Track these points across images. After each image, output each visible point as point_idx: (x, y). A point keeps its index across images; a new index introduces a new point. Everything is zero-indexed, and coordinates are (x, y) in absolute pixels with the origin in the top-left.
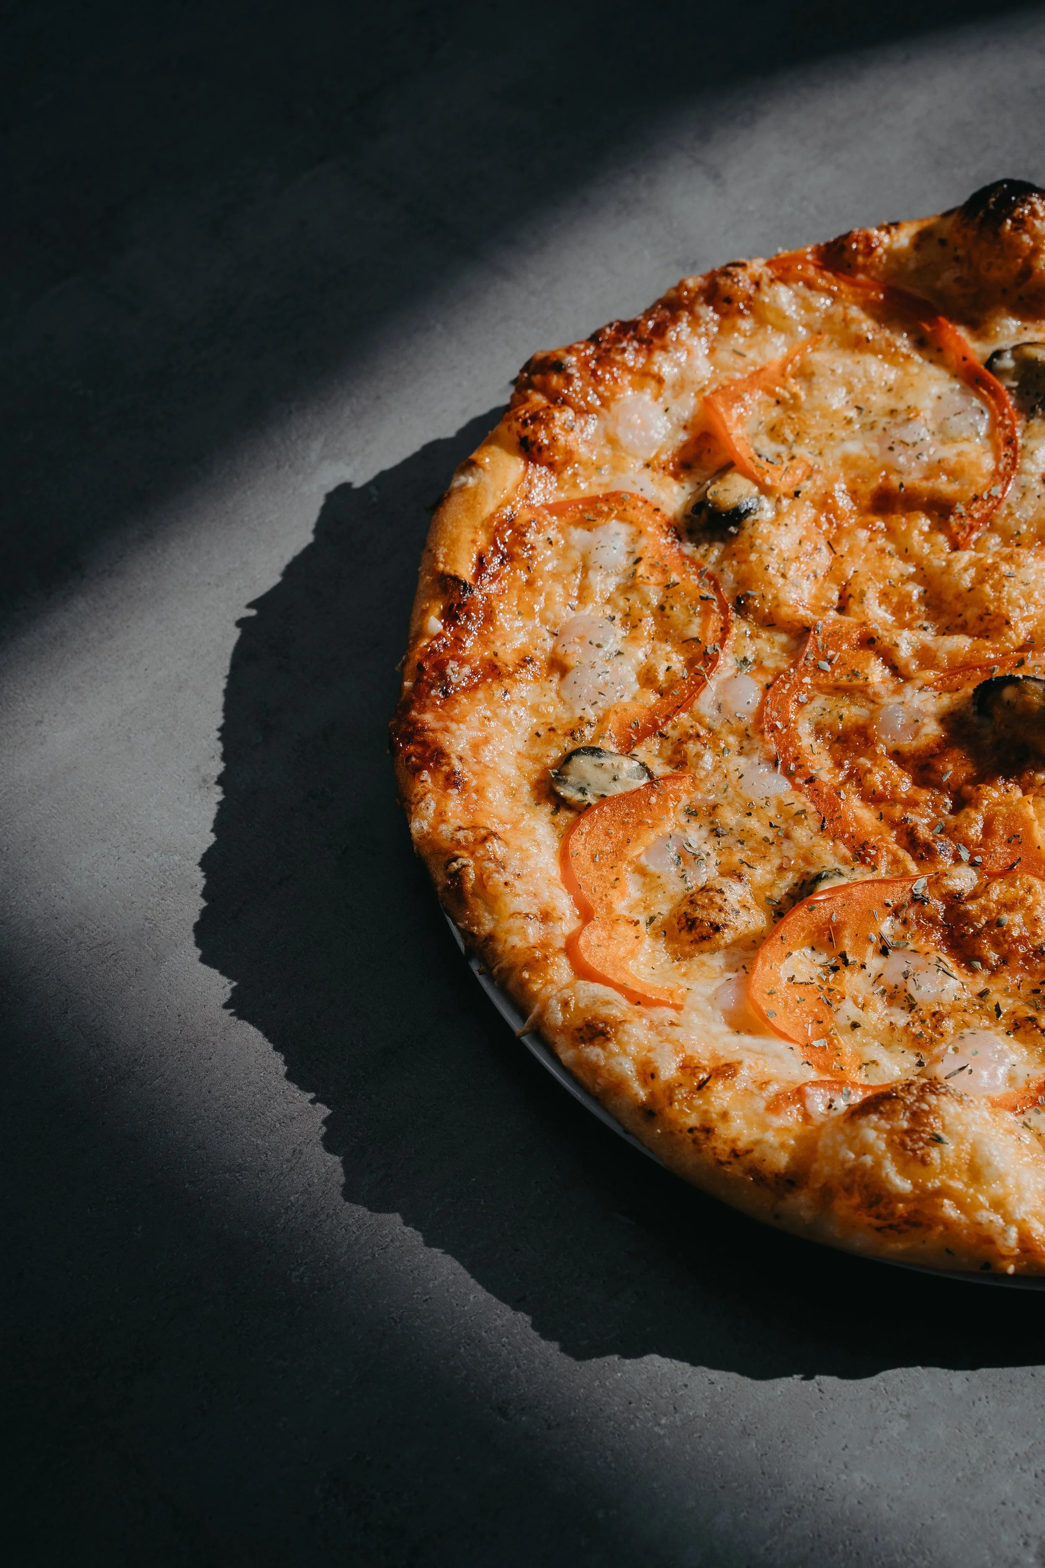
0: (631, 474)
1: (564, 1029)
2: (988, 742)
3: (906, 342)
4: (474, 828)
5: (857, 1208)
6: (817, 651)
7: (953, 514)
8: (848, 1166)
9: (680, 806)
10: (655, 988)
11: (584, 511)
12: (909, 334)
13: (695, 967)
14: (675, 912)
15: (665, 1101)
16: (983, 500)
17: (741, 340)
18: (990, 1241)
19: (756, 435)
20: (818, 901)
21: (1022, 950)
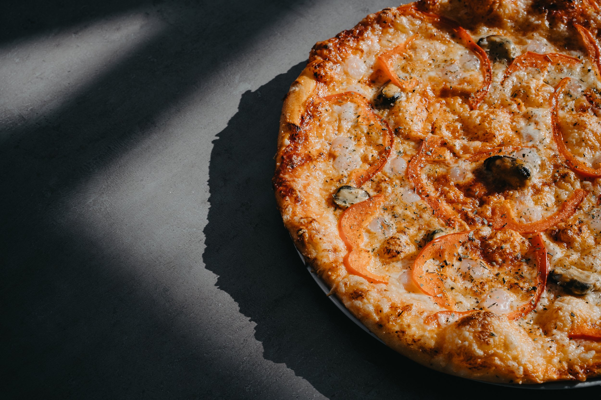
0: (354, 85)
1: (346, 294)
2: (490, 180)
3: (448, 36)
4: (307, 218)
5: (462, 361)
6: (426, 148)
7: (470, 97)
8: (458, 346)
9: (381, 207)
10: (377, 276)
11: (338, 99)
12: (449, 33)
13: (391, 267)
14: (382, 247)
15: (387, 321)
16: (480, 92)
17: (390, 36)
18: (513, 372)
19: (397, 70)
20: (436, 242)
21: (510, 257)
